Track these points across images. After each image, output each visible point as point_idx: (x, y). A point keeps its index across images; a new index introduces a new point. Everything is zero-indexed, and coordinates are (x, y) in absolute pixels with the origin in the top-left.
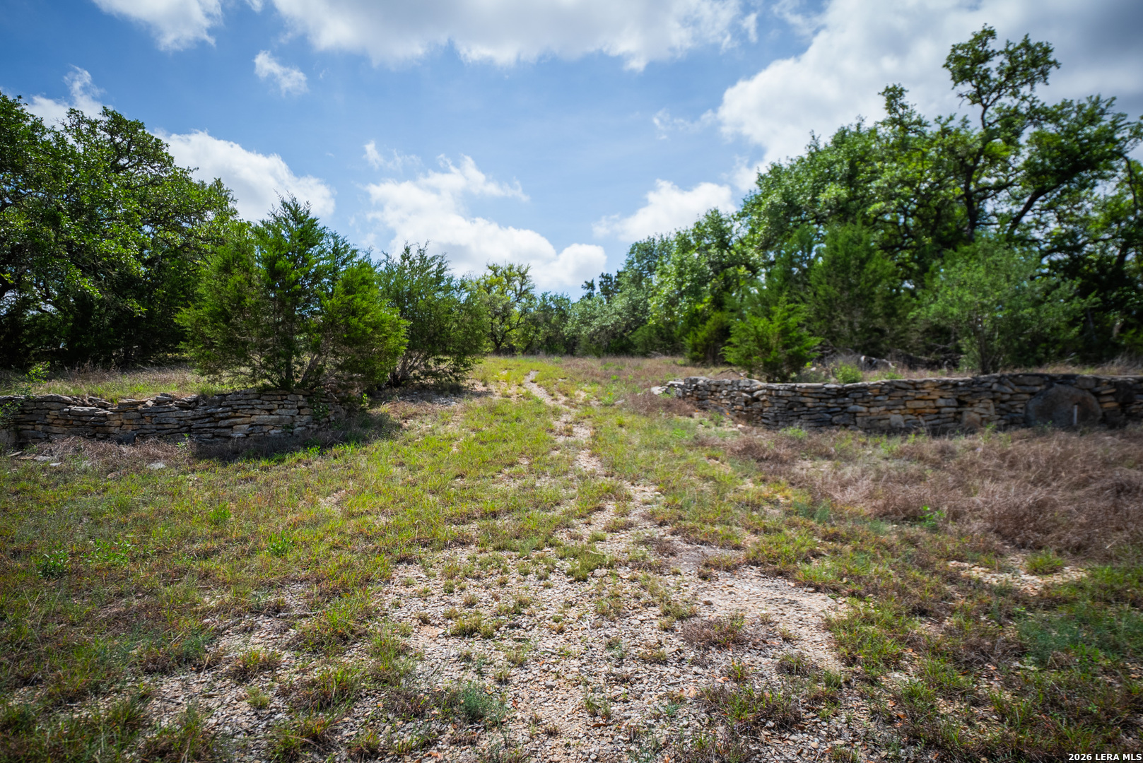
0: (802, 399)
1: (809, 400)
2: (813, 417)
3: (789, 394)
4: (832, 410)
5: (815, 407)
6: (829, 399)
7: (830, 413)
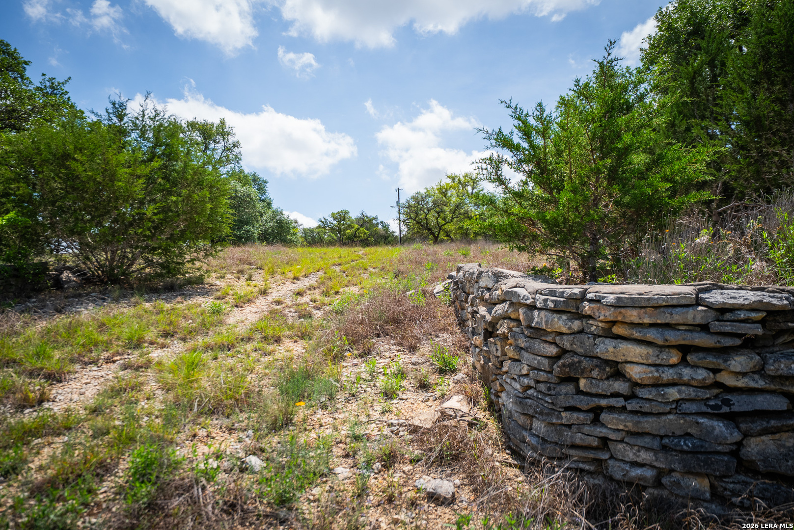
0: (607, 349)
1: (634, 351)
2: (649, 424)
3: (560, 323)
4: (740, 404)
5: (657, 385)
6: (725, 352)
7: (732, 418)
